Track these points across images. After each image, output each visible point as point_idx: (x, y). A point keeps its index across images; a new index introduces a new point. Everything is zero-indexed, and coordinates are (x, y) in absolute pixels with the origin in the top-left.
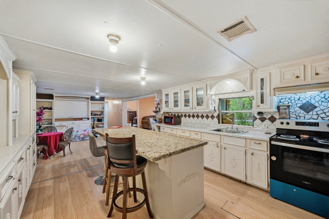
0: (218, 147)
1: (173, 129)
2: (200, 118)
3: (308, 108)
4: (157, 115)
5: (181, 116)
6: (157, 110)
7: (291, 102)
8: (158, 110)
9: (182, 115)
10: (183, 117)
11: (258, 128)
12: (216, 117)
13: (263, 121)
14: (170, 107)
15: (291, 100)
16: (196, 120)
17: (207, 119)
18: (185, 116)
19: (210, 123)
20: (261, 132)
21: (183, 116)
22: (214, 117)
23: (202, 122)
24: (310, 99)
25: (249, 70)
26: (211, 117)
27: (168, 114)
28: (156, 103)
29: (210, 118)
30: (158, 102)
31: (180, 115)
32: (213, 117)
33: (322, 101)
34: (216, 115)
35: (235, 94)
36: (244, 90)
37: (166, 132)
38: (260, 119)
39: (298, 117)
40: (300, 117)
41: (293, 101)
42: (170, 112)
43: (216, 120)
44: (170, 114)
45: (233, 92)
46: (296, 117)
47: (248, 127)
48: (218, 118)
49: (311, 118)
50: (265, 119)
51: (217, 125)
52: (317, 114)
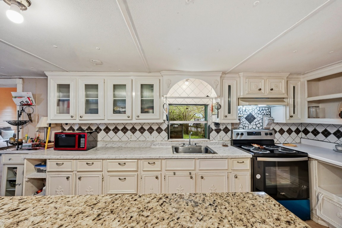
0: (192, 178)
1: (90, 162)
2: (138, 132)
3: (250, 119)
4: (21, 130)
5: (96, 130)
6: (21, 119)
7: (240, 113)
8: (24, 117)
9: (98, 128)
10: (102, 133)
11: (214, 141)
12: (165, 130)
13: (218, 132)
14: (72, 113)
15: (240, 111)
16: (131, 136)
17: (151, 133)
18: (107, 130)
19: (154, 140)
20: (218, 145)
21: (101, 130)
22: (162, 130)
23: (142, 138)
24: (252, 111)
25: (222, 73)
26: (157, 130)
27: (59, 128)
28: (17, 101)
29: (155, 133)
30: (25, 100)
31: (94, 128)
32: (159, 130)
33: (258, 114)
34: (164, 127)
35: (191, 100)
36: (208, 96)
37: (70, 170)
38: (216, 130)
39: (244, 128)
40: (246, 127)
41: (241, 112)
42: (67, 124)
43: (164, 134)
44: (67, 128)
45: (180, 96)
46: (243, 127)
47: (205, 141)
48: (167, 131)
49: (252, 128)
50: (220, 130)
51: (165, 142)
52: (256, 125)
